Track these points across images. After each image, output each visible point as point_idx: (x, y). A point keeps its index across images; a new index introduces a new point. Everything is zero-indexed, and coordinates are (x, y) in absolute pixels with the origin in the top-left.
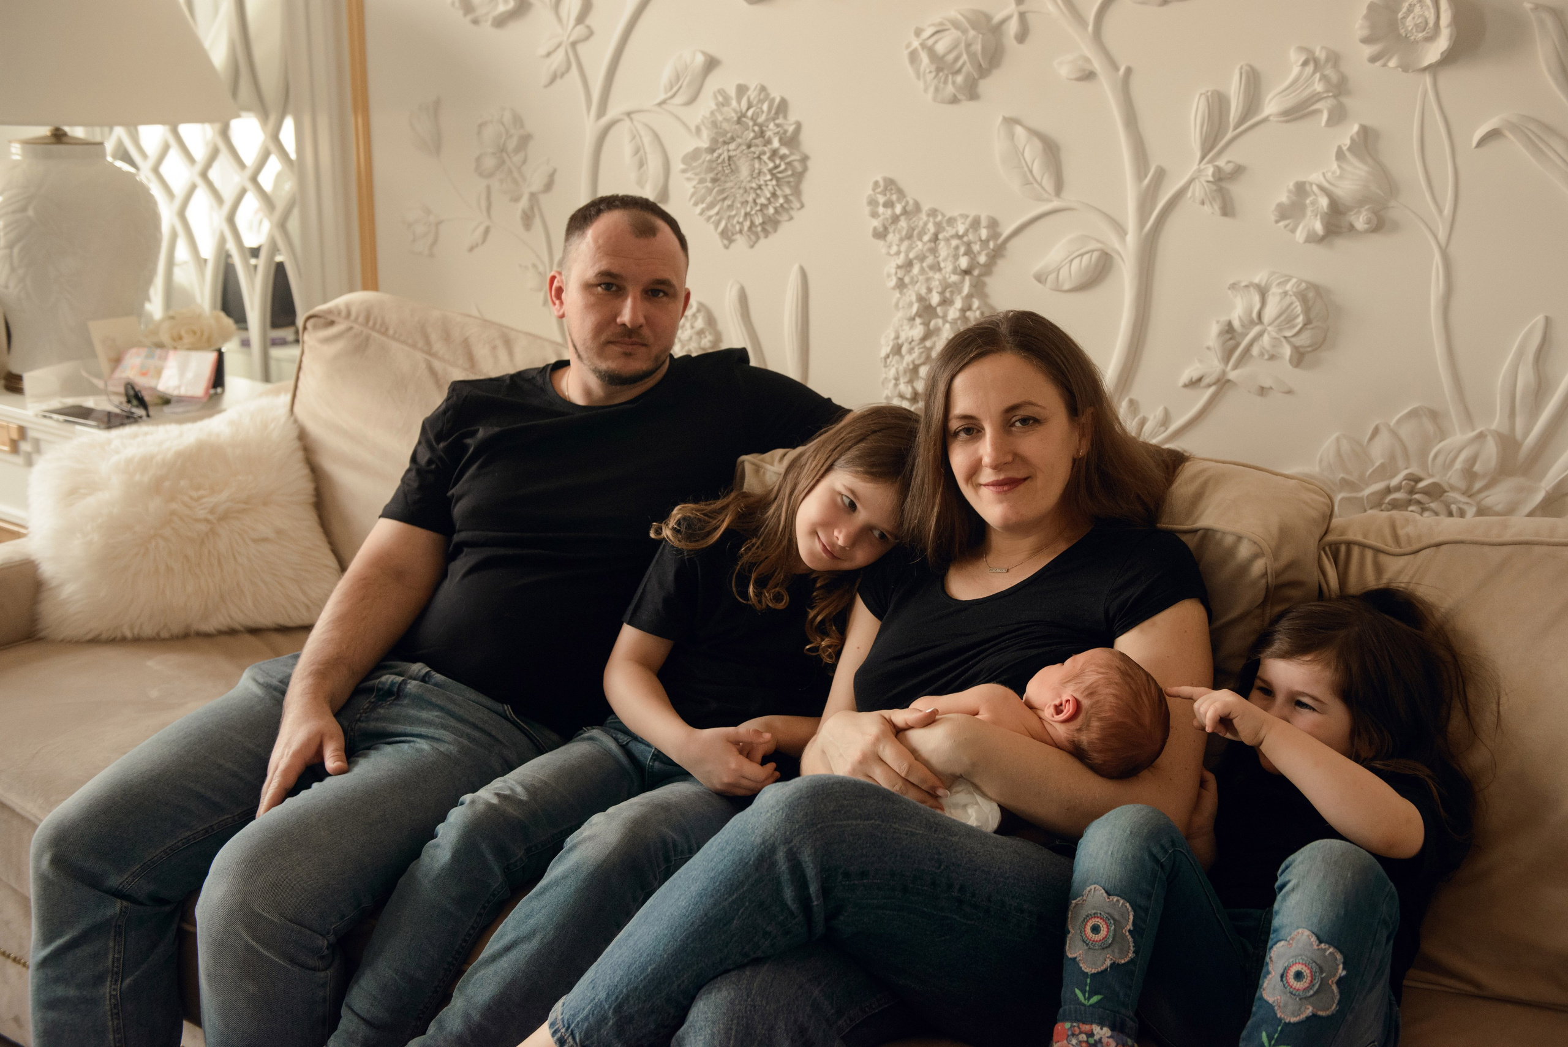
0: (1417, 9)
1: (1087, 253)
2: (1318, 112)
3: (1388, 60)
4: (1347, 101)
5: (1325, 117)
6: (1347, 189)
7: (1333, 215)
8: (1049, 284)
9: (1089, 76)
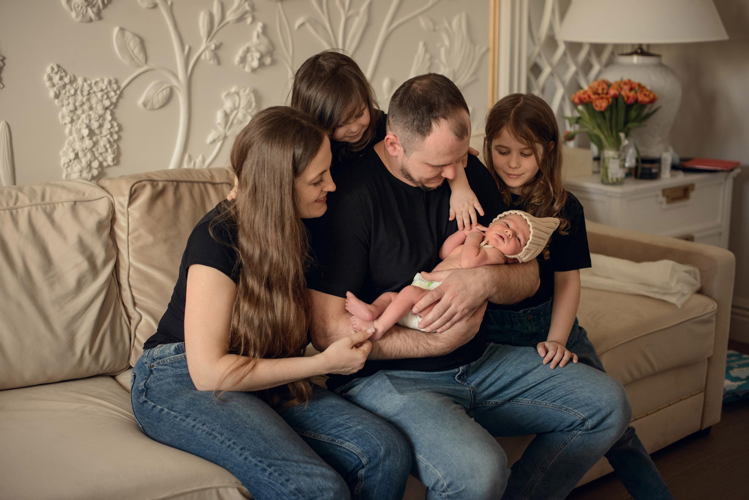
1: (165, 89)
2: (246, 18)
4: (256, 14)
5: (249, 20)
6: (263, 48)
7: (261, 59)
8: (149, 107)
9: (155, 6)
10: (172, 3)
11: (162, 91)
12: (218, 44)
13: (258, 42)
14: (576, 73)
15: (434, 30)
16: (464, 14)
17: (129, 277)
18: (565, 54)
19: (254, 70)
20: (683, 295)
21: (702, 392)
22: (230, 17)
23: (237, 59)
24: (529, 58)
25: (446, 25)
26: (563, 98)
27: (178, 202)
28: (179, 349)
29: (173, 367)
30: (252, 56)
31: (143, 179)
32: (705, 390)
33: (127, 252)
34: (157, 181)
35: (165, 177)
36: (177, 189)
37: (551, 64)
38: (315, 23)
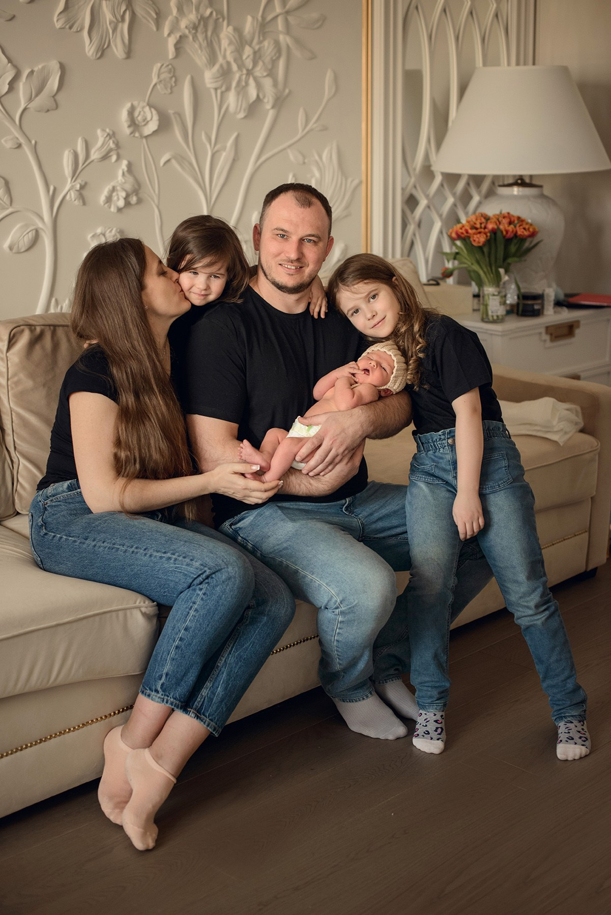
0: (142, 113)
1: (30, 231)
2: (111, 156)
3: (135, 134)
4: (121, 151)
5: (114, 158)
6: (128, 187)
7: (126, 199)
8: (14, 251)
9: (19, 146)
10: (36, 143)
11: (28, 233)
12: (83, 183)
13: (123, 181)
14: (455, 205)
15: (304, 163)
16: (334, 145)
17: (12, 422)
18: (442, 185)
19: (120, 210)
20: (566, 433)
21: (586, 531)
22: (95, 155)
23: (102, 198)
24: (403, 189)
25: (317, 158)
26: (441, 232)
27: (56, 346)
28: (72, 487)
29: (66, 503)
30: (118, 195)
31: (21, 324)
32: (589, 530)
33: (7, 397)
34: (35, 326)
35: (42, 322)
36: (54, 334)
37: (427, 196)
38: (181, 158)
